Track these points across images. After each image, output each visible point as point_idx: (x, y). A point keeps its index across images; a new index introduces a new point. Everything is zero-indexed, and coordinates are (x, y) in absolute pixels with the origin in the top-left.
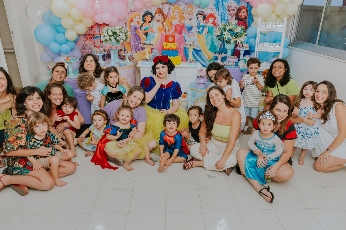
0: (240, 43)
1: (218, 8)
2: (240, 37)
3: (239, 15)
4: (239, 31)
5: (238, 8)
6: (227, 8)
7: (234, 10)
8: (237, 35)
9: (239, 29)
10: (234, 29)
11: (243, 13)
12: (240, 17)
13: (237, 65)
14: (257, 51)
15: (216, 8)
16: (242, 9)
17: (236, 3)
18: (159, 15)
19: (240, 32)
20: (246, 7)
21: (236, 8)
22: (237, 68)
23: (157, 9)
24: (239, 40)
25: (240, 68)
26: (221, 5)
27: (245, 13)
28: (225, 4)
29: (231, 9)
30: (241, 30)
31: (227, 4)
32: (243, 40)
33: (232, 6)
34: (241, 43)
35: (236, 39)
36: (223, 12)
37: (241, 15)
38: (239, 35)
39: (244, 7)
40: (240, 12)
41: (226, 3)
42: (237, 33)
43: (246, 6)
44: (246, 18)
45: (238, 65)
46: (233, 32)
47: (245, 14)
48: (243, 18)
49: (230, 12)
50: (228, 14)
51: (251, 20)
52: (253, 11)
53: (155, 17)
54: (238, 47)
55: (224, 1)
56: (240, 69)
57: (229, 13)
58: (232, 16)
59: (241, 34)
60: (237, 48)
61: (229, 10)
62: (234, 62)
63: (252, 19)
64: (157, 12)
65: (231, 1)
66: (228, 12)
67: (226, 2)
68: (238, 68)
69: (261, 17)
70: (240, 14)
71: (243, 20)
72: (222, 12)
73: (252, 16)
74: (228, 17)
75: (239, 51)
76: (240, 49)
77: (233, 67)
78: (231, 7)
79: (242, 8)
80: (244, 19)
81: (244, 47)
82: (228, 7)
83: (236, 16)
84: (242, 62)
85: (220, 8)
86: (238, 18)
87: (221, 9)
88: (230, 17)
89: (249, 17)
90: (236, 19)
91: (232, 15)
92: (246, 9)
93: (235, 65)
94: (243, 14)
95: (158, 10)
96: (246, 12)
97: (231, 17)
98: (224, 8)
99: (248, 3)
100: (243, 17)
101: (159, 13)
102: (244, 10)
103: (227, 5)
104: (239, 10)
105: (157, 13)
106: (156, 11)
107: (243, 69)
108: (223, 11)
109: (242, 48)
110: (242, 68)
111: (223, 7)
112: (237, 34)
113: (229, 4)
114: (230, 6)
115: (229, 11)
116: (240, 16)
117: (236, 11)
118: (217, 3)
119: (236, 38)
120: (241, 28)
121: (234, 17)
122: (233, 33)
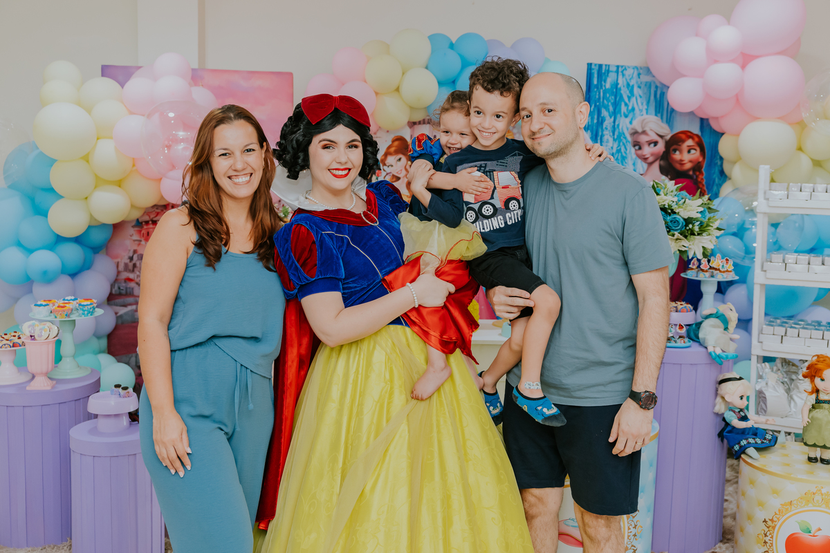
0: (700, 256)
1: (599, 138)
2: (698, 234)
3: (673, 159)
4: (694, 215)
5: (668, 137)
6: (629, 138)
7: (656, 143)
8: (688, 229)
9: (692, 207)
10: (674, 207)
11: (689, 152)
12: (678, 166)
13: (692, 335)
14: (762, 285)
15: (591, 138)
16: (684, 141)
17: (660, 122)
18: (400, 159)
19: (699, 215)
20: (697, 135)
21: (661, 137)
22: (695, 348)
23: (393, 141)
24: (695, 247)
25: (710, 349)
26: (610, 128)
27: (693, 151)
28: (624, 124)
29: (643, 139)
30: (701, 209)
31: (631, 123)
32: (710, 246)
33: (647, 129)
34: (705, 255)
35: (685, 242)
36: (619, 151)
37: (681, 160)
38: (696, 229)
39: (689, 135)
40: (675, 150)
41: (628, 120)
42: (688, 221)
43: (696, 130)
44: (697, 167)
45: (701, 336)
46: (675, 216)
47: (695, 154)
48: (689, 170)
49: (640, 148)
50: (634, 156)
51: (716, 176)
52: (725, 147)
53: (384, 164)
54: (692, 269)
55: (618, 116)
56: (710, 354)
57: (639, 152)
58: (650, 164)
59: (701, 223)
60: (690, 275)
61: (637, 145)
62: (681, 327)
63: (722, 173)
64: (392, 149)
65: (645, 116)
66: (633, 150)
67: (626, 116)
68: (704, 350)
69: (767, 167)
70: (677, 156)
71: (690, 177)
72: (614, 151)
73: (719, 163)
74: (634, 164)
75: (699, 283)
76: (701, 277)
77: (680, 343)
78: (644, 132)
79: (683, 136)
80: (691, 173)
81: (716, 269)
82: (635, 133)
83: (662, 163)
84: (714, 326)
85: (607, 136)
86: (670, 169)
87: (611, 140)
88: (642, 166)
89: (710, 165)
90: (663, 171)
91: (651, 159)
92: (697, 139)
93: (685, 335)
94: (687, 156)
95: (396, 143)
96: (698, 149)
97: (645, 166)
98: (619, 137)
99: (702, 120)
100: (688, 166)
101: (397, 152)
102: (690, 142)
103: (630, 126)
104: (674, 143)
105: (391, 154)
106: (389, 147)
107: (723, 355)
108: (615, 146)
109: (707, 274)
110: (718, 351)
111: (616, 133)
112: (687, 225)
113: (637, 125)
114: (640, 130)
115: (637, 147)
116: (677, 162)
117: (661, 147)
118: (595, 121)
119: (686, 237)
120: (700, 201)
121: (656, 166)
122: (675, 221)
